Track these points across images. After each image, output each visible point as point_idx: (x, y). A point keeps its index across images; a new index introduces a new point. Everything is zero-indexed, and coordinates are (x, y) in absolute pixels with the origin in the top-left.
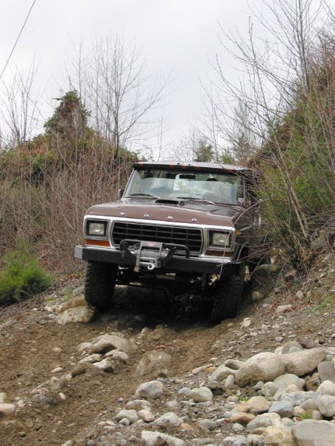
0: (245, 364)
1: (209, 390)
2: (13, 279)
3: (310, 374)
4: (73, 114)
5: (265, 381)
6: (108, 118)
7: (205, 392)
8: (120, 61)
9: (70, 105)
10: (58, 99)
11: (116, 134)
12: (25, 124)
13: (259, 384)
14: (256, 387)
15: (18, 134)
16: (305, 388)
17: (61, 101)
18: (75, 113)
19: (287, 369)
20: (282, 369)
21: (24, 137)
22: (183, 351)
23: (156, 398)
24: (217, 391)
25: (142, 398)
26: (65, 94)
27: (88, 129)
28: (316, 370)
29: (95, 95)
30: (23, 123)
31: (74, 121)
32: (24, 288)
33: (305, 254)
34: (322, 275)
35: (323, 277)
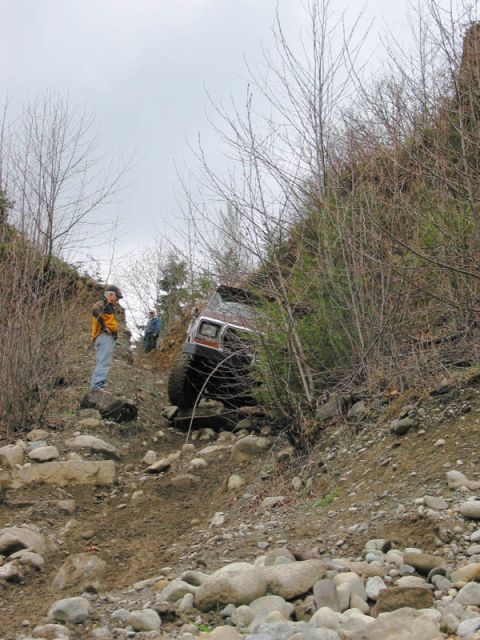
0: (211, 579)
1: (156, 614)
3: (303, 596)
5: (237, 605)
6: (39, 214)
7: (151, 617)
8: (61, 134)
11: (49, 237)
13: (229, 609)
14: (224, 611)
16: (294, 617)
19: (270, 589)
20: (263, 588)
22: (123, 556)
23: (79, 622)
24: (168, 617)
25: (57, 621)
27: (8, 226)
28: (311, 591)
29: (22, 178)
33: (307, 425)
34: (330, 456)
35: (331, 459)
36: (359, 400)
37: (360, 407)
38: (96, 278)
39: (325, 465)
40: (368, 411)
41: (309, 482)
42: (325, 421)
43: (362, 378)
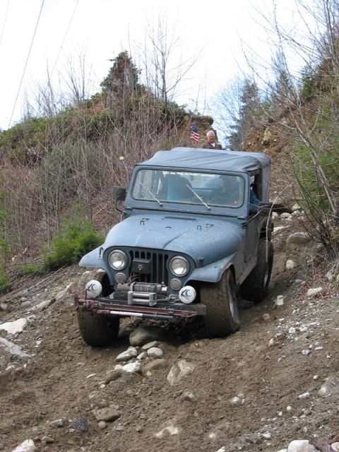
4: (125, 73)
9: (122, 65)
10: (111, 60)
11: (164, 91)
15: (78, 94)
17: (114, 62)
18: (126, 71)
21: (83, 97)
26: (117, 56)
27: (139, 86)
30: (82, 85)
31: (127, 79)
38: (196, 114)
41: (338, 277)
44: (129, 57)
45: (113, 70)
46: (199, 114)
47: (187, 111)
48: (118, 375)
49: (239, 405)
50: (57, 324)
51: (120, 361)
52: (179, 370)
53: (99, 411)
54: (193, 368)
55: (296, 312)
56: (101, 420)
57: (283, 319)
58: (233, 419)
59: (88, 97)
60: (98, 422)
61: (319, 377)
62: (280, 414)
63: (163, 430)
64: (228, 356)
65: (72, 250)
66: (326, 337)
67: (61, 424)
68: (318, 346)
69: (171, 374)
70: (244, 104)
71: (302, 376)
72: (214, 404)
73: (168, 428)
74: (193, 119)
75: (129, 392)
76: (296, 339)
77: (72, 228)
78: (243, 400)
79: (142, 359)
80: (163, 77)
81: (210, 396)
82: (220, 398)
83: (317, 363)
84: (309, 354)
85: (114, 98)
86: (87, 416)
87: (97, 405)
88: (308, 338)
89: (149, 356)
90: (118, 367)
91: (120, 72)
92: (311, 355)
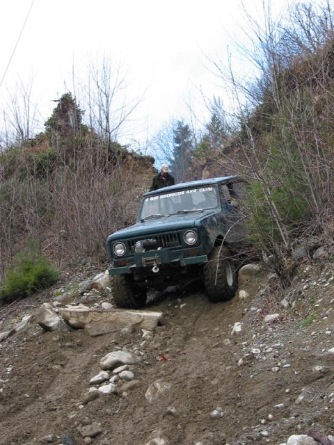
2: (25, 275)
6: (100, 117)
8: (108, 66)
9: (66, 106)
10: (55, 101)
12: (28, 123)
15: (22, 133)
17: (58, 103)
18: (70, 113)
21: (28, 136)
26: (61, 97)
27: (82, 126)
29: (88, 97)
30: (26, 123)
31: (71, 120)
32: (35, 284)
33: (287, 263)
34: (305, 287)
35: (306, 289)
36: (319, 247)
37: (321, 252)
39: (303, 293)
40: (327, 255)
41: (294, 304)
42: (299, 260)
43: (320, 230)
44: (73, 98)
45: (56, 110)
46: (141, 154)
47: (130, 151)
48: (96, 396)
49: (218, 418)
50: (25, 352)
51: (93, 384)
52: (156, 389)
53: (84, 428)
54: (170, 387)
55: (257, 337)
56: (86, 436)
57: (245, 343)
58: (214, 430)
59: (32, 136)
60: (84, 438)
61: (291, 391)
62: (263, 421)
63: (149, 442)
64: (201, 375)
65: (26, 283)
66: (292, 355)
67: (50, 439)
68: (286, 364)
69: (148, 393)
70: (177, 145)
71: (274, 390)
72: (195, 417)
73: (155, 440)
74: (136, 159)
75: (108, 410)
76: (264, 358)
77: (26, 262)
78: (222, 414)
79: (115, 381)
80: (107, 118)
81: (191, 410)
82: (199, 412)
83: (286, 379)
84: (278, 371)
85: (58, 137)
86: (73, 432)
87: (81, 422)
88: (274, 357)
89: (121, 379)
90: (92, 389)
91: (63, 112)
92: (280, 372)
